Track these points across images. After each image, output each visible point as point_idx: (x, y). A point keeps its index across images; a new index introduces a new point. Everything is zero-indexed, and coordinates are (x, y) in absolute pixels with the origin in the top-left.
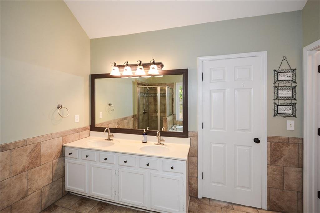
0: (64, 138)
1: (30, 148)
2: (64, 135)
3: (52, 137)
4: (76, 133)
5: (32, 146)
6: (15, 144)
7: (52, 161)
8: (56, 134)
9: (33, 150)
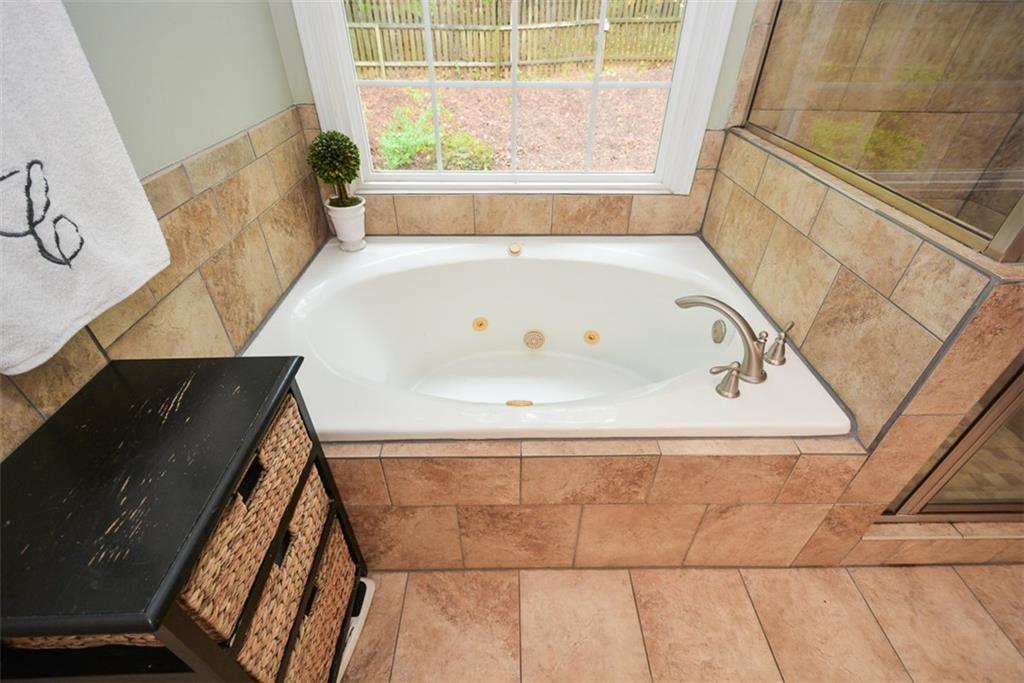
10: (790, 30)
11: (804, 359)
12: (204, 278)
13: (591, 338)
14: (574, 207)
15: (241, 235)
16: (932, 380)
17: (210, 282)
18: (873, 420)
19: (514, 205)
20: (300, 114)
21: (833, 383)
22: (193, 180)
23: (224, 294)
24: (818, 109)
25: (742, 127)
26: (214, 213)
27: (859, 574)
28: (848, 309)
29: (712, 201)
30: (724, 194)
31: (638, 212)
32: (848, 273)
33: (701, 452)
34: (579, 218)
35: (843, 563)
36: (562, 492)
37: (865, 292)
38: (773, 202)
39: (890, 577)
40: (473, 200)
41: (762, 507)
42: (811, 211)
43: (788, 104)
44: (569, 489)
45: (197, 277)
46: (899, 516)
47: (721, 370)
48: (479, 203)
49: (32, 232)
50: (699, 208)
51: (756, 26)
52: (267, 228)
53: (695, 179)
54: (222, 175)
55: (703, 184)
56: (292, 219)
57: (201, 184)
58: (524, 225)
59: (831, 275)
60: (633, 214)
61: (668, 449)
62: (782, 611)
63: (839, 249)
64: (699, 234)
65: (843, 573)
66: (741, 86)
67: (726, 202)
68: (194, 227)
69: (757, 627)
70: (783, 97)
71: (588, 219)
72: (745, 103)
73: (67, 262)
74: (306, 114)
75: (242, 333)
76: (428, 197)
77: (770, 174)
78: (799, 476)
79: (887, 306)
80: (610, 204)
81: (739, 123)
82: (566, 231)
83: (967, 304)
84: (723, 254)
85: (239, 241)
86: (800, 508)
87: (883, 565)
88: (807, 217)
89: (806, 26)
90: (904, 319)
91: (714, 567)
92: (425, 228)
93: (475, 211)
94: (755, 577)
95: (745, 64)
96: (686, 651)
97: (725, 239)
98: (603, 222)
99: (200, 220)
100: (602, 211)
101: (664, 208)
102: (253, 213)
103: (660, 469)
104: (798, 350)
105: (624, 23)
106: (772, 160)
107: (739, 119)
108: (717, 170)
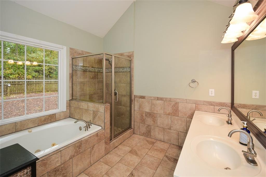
0: (196, 105)
1: (173, 103)
2: (197, 103)
3: (187, 101)
4: (210, 105)
5: (174, 103)
6: (166, 98)
7: (186, 118)
8: (190, 100)
9: (174, 106)
10: (74, 87)
11: (94, 124)
13: (53, 145)
14: (43, 119)
16: (105, 117)
18: (103, 125)
21: (98, 125)
24: (81, 96)
25: (72, 99)
27: (112, 151)
28: (95, 115)
29: (70, 111)
30: (72, 109)
31: (57, 116)
32: (94, 111)
33: (87, 138)
34: (45, 120)
35: (110, 151)
36: (68, 157)
37: (96, 112)
38: (81, 107)
39: (116, 149)
41: (97, 144)
42: (87, 106)
43: (77, 96)
44: (70, 155)
46: (112, 140)
47: (85, 127)
50: (68, 113)
51: (70, 87)
53: (67, 108)
55: (68, 109)
58: (30, 125)
59: (92, 112)
60: (56, 117)
61: (83, 139)
62: (106, 160)
63: (92, 109)
64: (70, 117)
65: (111, 152)
66: (70, 94)
67: (73, 110)
69: (104, 164)
70: (76, 95)
71: (47, 120)
72: (71, 96)
77: (79, 104)
78: (99, 136)
79: (99, 112)
80: (51, 116)
81: (71, 99)
82: (42, 124)
83: (104, 108)
84: (76, 118)
86: (101, 142)
87: (114, 148)
88: (87, 107)
89: (76, 86)
90: (100, 113)
91: (95, 162)
93: (16, 126)
94: (101, 160)
95: (70, 92)
96: (97, 173)
97: (75, 116)
98: (50, 120)
100: (50, 118)
101: (62, 114)
103: (83, 143)
104: (92, 124)
105: (16, 84)
106: (79, 102)
107: (71, 98)
108: (70, 106)
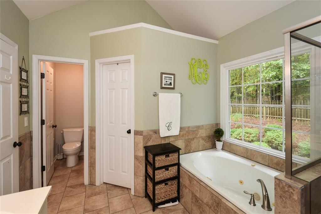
12: (185, 141)
15: (194, 138)
17: (186, 141)
19: (257, 154)
20: (218, 124)
22: (190, 129)
23: (187, 144)
26: (191, 133)
40: (247, 149)
45: (184, 140)
48: (248, 150)
49: (168, 127)
52: (200, 139)
54: (195, 129)
56: (207, 140)
57: (191, 129)
68: (187, 134)
73: (169, 130)
74: (219, 125)
75: (187, 151)
76: (237, 145)
85: (194, 139)
92: (236, 152)
99: (188, 134)
102: (198, 136)
